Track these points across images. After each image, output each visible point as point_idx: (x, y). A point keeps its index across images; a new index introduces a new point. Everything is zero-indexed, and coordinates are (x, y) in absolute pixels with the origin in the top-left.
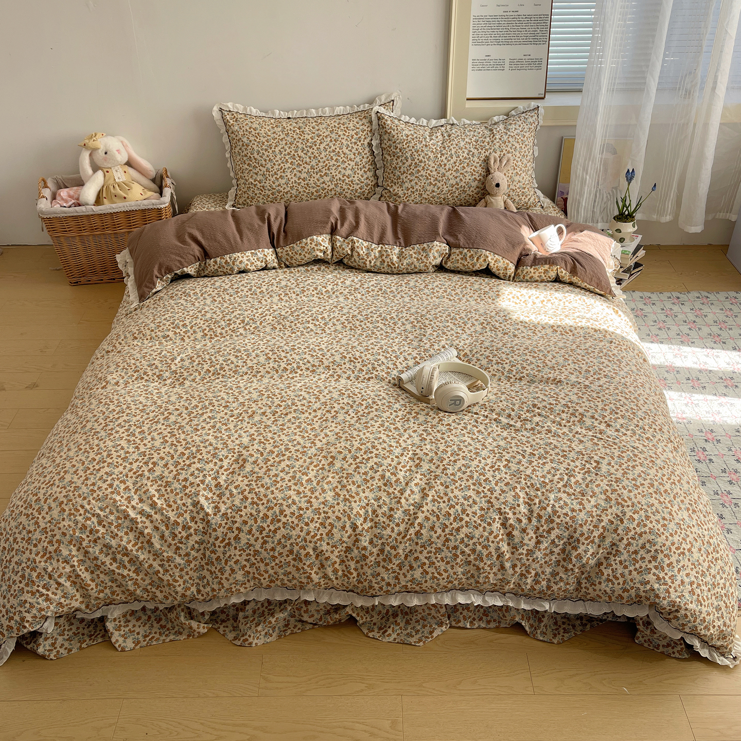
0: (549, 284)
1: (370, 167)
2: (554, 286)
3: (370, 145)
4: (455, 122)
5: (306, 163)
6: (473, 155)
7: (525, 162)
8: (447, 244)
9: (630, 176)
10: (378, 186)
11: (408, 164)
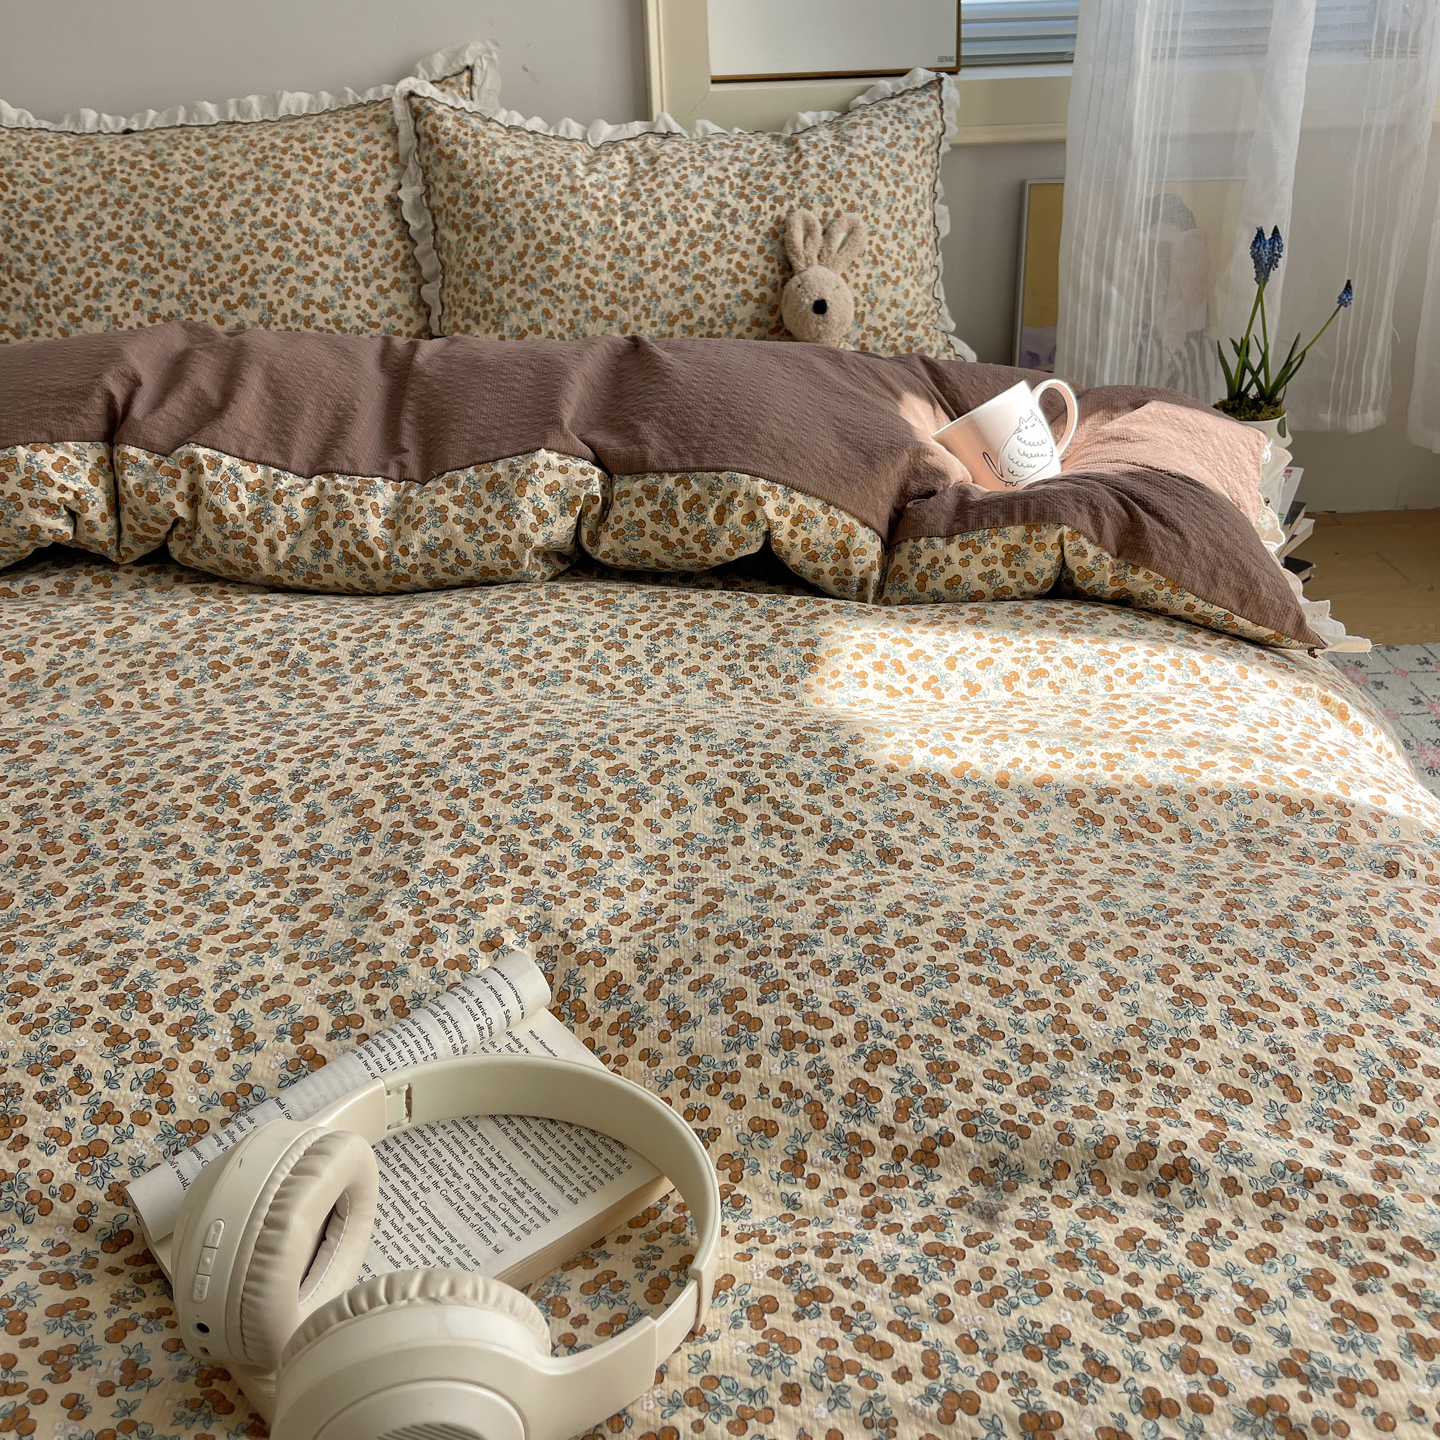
0: (1029, 608)
1: (400, 275)
2: (1052, 614)
3: (394, 203)
4: (676, 128)
5: (173, 263)
6: (734, 217)
7: (909, 242)
8: (598, 462)
9: (1266, 250)
10: (432, 337)
11: (513, 249)
